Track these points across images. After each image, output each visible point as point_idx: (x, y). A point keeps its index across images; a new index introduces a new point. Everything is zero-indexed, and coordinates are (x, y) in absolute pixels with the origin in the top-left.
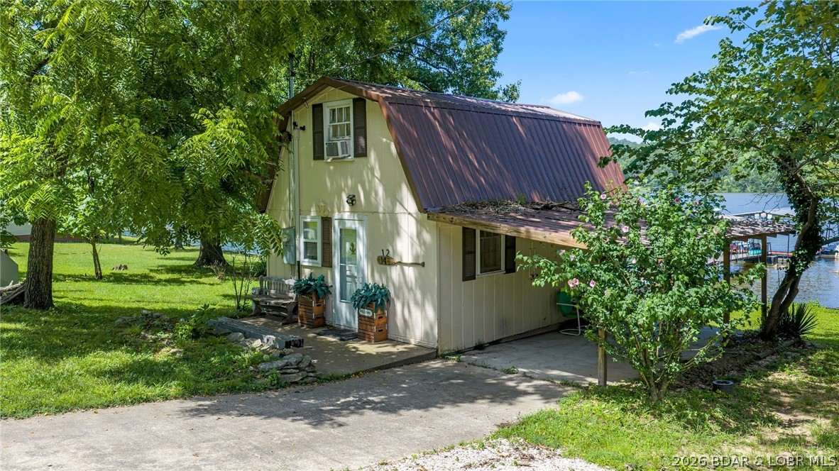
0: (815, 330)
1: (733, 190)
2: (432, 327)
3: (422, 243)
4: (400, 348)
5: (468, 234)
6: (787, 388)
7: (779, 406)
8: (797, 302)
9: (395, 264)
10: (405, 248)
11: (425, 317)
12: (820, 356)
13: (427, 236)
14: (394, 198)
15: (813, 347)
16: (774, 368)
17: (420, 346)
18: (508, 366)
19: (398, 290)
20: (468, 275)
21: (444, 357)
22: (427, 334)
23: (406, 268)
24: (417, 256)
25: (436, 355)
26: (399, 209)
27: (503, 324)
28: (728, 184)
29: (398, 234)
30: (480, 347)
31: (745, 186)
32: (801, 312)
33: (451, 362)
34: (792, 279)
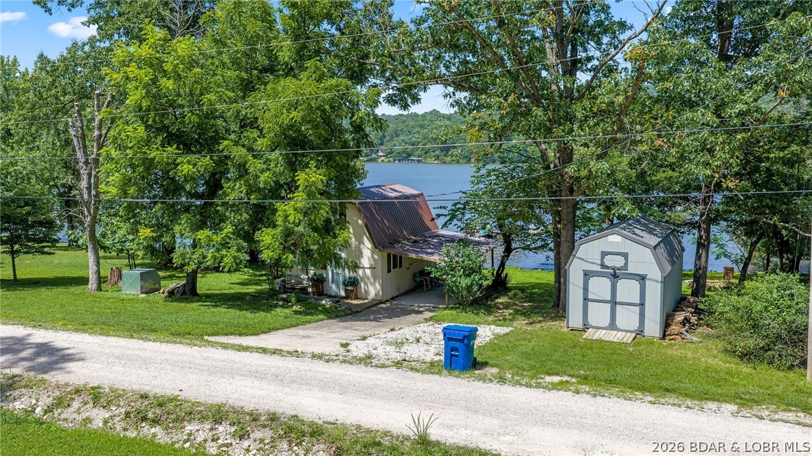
0: (513, 282)
1: (461, 161)
2: (379, 292)
3: (374, 259)
4: (365, 301)
5: (389, 255)
6: (501, 303)
7: (499, 309)
8: (505, 272)
9: (361, 268)
10: (365, 262)
11: (375, 288)
12: (513, 292)
13: (376, 257)
14: (361, 242)
15: (510, 289)
16: (497, 298)
17: (373, 300)
18: (410, 304)
19: (362, 279)
20: (389, 271)
21: (384, 303)
22: (376, 294)
23: (366, 270)
24: (372, 265)
25: (381, 303)
26: (362, 246)
27: (399, 289)
28: (457, 156)
29: (362, 257)
30: (393, 299)
31: (470, 158)
32: (506, 276)
33: (388, 304)
34: (502, 265)
